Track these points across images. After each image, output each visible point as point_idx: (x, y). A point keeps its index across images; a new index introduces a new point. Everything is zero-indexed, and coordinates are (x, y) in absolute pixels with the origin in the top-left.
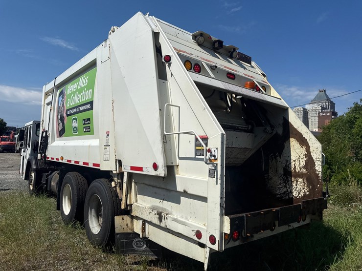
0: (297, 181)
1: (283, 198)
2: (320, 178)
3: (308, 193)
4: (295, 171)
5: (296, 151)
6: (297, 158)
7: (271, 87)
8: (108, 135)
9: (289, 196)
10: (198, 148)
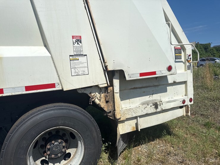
10: (176, 55)
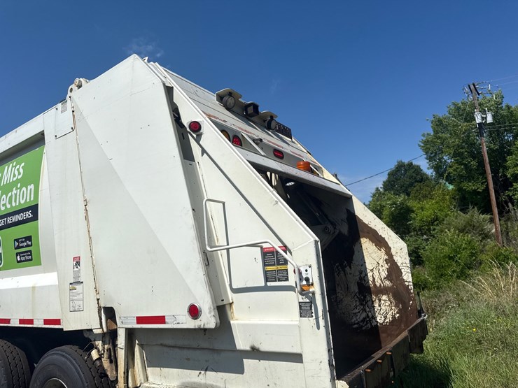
0: (380, 300)
1: (364, 328)
2: (412, 291)
3: (398, 315)
4: (375, 285)
5: (372, 257)
6: (374, 266)
7: (323, 168)
8: (78, 263)
9: (371, 324)
10: (269, 268)
